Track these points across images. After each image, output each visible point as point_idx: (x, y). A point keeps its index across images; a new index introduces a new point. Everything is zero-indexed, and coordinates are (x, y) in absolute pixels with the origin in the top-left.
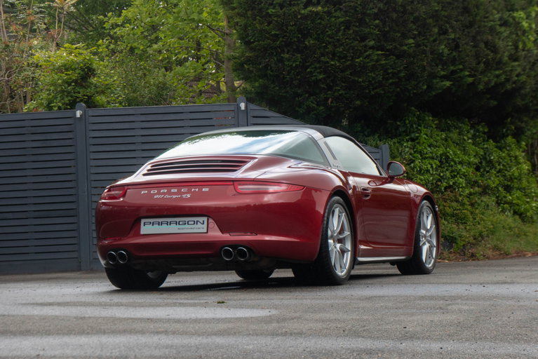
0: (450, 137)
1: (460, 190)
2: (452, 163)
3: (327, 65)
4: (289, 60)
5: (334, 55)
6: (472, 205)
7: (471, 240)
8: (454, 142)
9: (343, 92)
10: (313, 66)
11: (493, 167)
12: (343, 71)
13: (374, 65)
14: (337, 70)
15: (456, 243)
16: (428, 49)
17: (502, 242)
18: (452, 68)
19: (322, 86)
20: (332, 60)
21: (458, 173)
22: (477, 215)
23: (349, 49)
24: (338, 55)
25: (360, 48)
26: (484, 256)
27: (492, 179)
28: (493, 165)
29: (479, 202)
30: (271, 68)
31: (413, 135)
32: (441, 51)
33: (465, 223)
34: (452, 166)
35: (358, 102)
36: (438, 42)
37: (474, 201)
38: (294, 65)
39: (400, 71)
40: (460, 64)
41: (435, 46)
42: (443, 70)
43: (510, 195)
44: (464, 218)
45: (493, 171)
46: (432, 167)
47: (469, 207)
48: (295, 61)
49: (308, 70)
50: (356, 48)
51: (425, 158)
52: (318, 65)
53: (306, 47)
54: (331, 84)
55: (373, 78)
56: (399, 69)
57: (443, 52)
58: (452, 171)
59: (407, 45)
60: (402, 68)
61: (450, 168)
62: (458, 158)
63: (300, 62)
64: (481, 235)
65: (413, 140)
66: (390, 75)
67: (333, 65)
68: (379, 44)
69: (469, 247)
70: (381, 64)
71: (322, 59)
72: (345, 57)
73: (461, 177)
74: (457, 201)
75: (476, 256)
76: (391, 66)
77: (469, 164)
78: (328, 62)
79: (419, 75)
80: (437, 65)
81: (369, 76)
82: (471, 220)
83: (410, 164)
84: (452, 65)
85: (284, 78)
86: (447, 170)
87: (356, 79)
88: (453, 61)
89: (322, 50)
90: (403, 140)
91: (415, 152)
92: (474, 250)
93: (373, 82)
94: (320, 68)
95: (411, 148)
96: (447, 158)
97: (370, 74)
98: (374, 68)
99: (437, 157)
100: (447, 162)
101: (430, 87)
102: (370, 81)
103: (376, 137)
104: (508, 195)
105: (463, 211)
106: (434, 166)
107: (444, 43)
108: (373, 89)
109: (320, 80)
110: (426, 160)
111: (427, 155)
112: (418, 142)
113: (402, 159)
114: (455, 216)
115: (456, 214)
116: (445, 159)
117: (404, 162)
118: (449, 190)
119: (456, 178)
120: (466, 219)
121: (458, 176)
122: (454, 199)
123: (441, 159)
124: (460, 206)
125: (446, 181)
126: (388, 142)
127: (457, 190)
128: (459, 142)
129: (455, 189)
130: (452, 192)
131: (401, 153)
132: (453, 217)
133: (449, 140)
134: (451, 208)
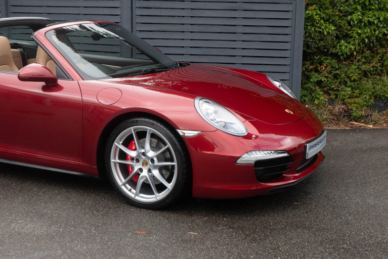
83: (347, 16)
110: (371, 12)
111: (373, 7)
113: (337, 10)
117: (337, 13)
131: (336, 3)
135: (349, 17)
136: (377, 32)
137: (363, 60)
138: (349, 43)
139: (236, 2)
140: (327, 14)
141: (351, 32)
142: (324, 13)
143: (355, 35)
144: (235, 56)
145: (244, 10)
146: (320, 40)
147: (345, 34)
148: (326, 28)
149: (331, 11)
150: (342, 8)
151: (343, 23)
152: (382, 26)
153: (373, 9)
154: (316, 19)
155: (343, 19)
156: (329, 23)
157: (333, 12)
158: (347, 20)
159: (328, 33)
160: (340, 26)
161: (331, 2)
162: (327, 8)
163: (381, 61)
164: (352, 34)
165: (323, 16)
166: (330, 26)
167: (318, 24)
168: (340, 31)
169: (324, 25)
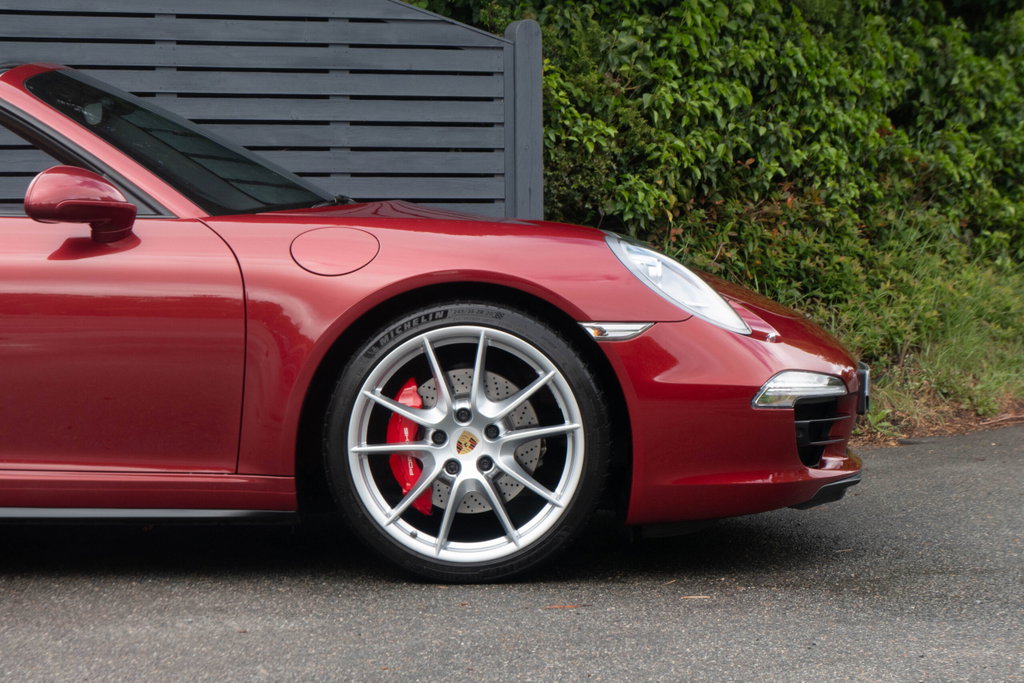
1: (830, 183)
2: (806, 94)
6: (874, 236)
8: (812, 22)
11: (959, 108)
17: (967, 369)
21: (824, 127)
22: (884, 270)
26: (894, 422)
27: (953, 149)
28: (957, 103)
29: (901, 225)
33: (838, 300)
34: (803, 103)
37: (879, 223)
43: (1014, 201)
44: (836, 284)
45: (959, 122)
46: (723, 103)
47: (859, 245)
51: (699, 75)
58: (802, 120)
62: (826, 74)
64: (890, 344)
65: (657, 9)
73: (834, 143)
77: (867, 97)
82: (864, 288)
83: (638, 95)
86: (784, 115)
90: (620, 7)
91: (659, 52)
95: (644, 39)
96: (783, 73)
99: (745, 70)
100: (783, 87)
104: (1006, 202)
105: (836, 259)
106: (733, 104)
110: (701, 83)
111: (706, 67)
112: (678, 19)
113: (608, 76)
114: (804, 275)
115: (807, 271)
116: (778, 78)
117: (616, 85)
118: (787, 185)
119: (816, 147)
120: (844, 286)
121: (824, 137)
122: (802, 214)
123: (761, 78)
124: (827, 241)
125: (775, 152)
126: (562, 15)
127: (817, 185)
128: (833, 22)
129: (811, 181)
130: (798, 192)
131: (605, 53)
132: (798, 279)
133: (797, 12)
134: (791, 249)
135: (647, 98)
136: (721, 148)
137: (690, 240)
138: (650, 181)
139: (326, 45)
140: (587, 89)
141: (654, 145)
142: (578, 86)
143: (665, 154)
145: (352, 71)
146: (572, 172)
147: (636, 154)
148: (588, 132)
149: (594, 77)
150: (624, 68)
151: (629, 114)
152: (731, 127)
153: (706, 73)
154: (560, 103)
155: (628, 106)
156: (594, 115)
157: (601, 80)
158: (640, 108)
159: (598, 146)
160: (624, 129)
161: (594, 48)
162: (581, 69)
163: (736, 241)
164: (656, 154)
165: (577, 92)
166: (600, 125)
167: (564, 118)
168: (622, 144)
169: (581, 122)
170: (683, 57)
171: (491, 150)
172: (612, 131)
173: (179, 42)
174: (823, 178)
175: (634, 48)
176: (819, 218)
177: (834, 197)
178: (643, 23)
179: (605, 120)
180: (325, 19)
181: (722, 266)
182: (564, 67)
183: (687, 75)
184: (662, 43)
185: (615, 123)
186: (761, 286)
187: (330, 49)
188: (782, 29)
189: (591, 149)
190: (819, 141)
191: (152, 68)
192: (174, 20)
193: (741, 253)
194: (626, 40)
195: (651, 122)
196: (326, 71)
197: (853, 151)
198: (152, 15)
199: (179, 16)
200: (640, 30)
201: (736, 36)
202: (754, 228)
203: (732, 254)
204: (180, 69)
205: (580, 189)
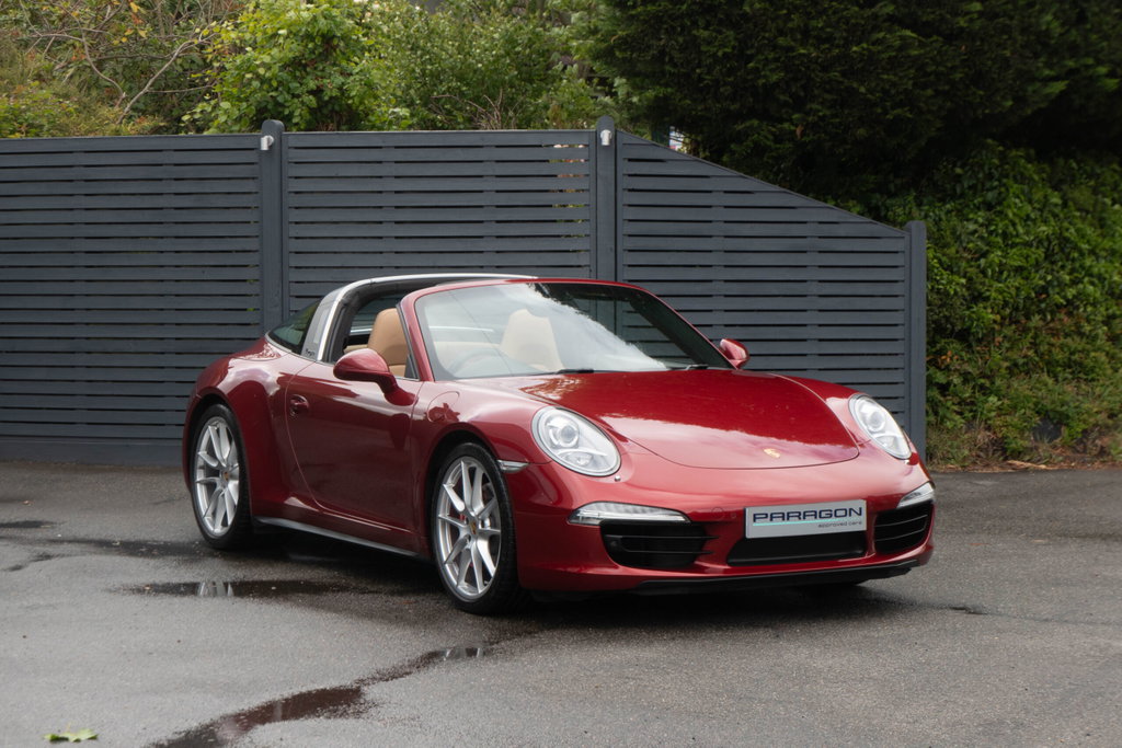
0: (1073, 200)
1: (1089, 308)
2: (1076, 255)
3: (791, 54)
4: (709, 43)
5: (806, 32)
6: (1115, 340)
7: (1102, 418)
8: (1079, 210)
9: (828, 113)
10: (760, 57)
12: (825, 69)
13: (896, 57)
14: (813, 66)
15: (1067, 425)
16: (1015, 22)
18: (1071, 63)
19: (782, 97)
20: (803, 44)
21: (1086, 274)
23: (838, 22)
24: (814, 33)
25: (863, 22)
30: (671, 59)
31: (990, 196)
32: (1044, 28)
33: (1093, 380)
34: (1073, 260)
35: (861, 132)
36: (1037, 7)
38: (720, 54)
39: (953, 68)
40: (1087, 55)
41: (1029, 17)
42: (1049, 65)
44: (1092, 370)
47: (1108, 346)
48: (723, 46)
49: (751, 65)
50: (853, 21)
51: (1013, 245)
52: (771, 56)
53: (744, 16)
54: (802, 94)
55: (894, 85)
56: (949, 65)
57: (1047, 30)
58: (1074, 270)
59: (967, 13)
60: (957, 62)
61: (1069, 266)
62: (1088, 242)
63: (734, 48)
65: (989, 207)
66: (932, 78)
67: (804, 55)
68: (907, 10)
69: (1095, 434)
70: (909, 56)
71: (781, 41)
72: (830, 39)
73: (1092, 284)
74: (1081, 335)
75: (1109, 454)
76: (931, 59)
77: (1112, 253)
78: (791, 49)
79: (996, 76)
80: (1036, 56)
81: (883, 80)
82: (1109, 372)
83: (978, 259)
84: (1072, 57)
85: (700, 79)
86: (1063, 267)
87: (855, 85)
88: (1074, 50)
89: (780, 22)
90: (968, 206)
91: (991, 233)
92: (1106, 441)
93: (893, 92)
94: (776, 60)
95: (982, 225)
96: (1064, 241)
97: (885, 77)
98: (893, 64)
99: (1040, 241)
100: (1062, 250)
101: (1020, 100)
102: (885, 92)
103: (911, 198)
105: (1093, 354)
107: (1053, 10)
108: (893, 108)
109: (776, 84)
110: (1014, 250)
111: (1018, 240)
112: (1001, 212)
113: (961, 249)
114: (1073, 364)
115: (1075, 362)
116: (1059, 245)
117: (966, 255)
118: (1064, 311)
119: (1081, 286)
120: (1097, 370)
121: (1086, 279)
122: (1073, 328)
123: (1049, 245)
124: (1087, 343)
125: (1057, 290)
126: (934, 212)
127: (1081, 310)
128: (1091, 209)
129: (1078, 308)
130: (1070, 314)
131: (960, 235)
132: (1070, 367)
133: (1070, 203)
134: (1066, 349)
135: (982, 261)
137: (1007, 345)
139: (805, 237)
140: (951, 259)
141: (987, 288)
142: (944, 255)
143: (994, 295)
144: (805, 340)
145: (820, 252)
146: (941, 306)
147: (976, 293)
148: (950, 282)
149: (952, 251)
150: (971, 245)
151: (972, 271)
153: (1018, 244)
154: (934, 267)
155: (971, 266)
156: (952, 273)
157: (957, 252)
158: (979, 266)
159: (956, 291)
160: (970, 280)
161: (954, 233)
162: (946, 245)
163: (1034, 345)
164: (988, 293)
165: (944, 259)
166: (956, 278)
167: (936, 275)
168: (968, 289)
169: (945, 277)
170: (1005, 235)
171: (896, 296)
172: (963, 281)
173: (726, 237)
174: (1085, 306)
175: (975, 231)
176: (1083, 330)
177: (1092, 317)
178: (981, 216)
179: (959, 274)
180: (805, 223)
181: (1025, 360)
182: (936, 244)
183: (1007, 245)
184: (993, 228)
185: (964, 277)
186: (1048, 372)
187: (809, 239)
188: (1061, 216)
189: (952, 292)
190: (1082, 283)
191: (710, 251)
192: (722, 224)
193: (1036, 352)
194: (972, 227)
195: (985, 276)
196: (805, 252)
197: (1103, 287)
198: (710, 222)
199: (726, 222)
200: (980, 220)
201: (1034, 221)
202: (1045, 337)
203: (1031, 353)
204: (726, 251)
205: (945, 316)
